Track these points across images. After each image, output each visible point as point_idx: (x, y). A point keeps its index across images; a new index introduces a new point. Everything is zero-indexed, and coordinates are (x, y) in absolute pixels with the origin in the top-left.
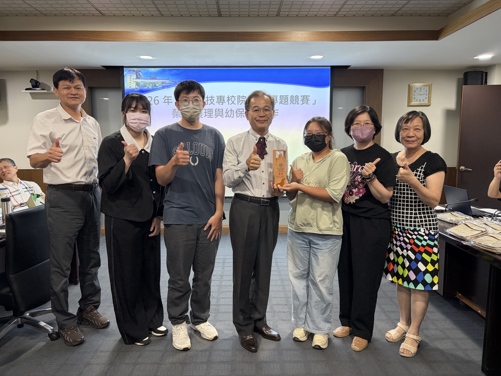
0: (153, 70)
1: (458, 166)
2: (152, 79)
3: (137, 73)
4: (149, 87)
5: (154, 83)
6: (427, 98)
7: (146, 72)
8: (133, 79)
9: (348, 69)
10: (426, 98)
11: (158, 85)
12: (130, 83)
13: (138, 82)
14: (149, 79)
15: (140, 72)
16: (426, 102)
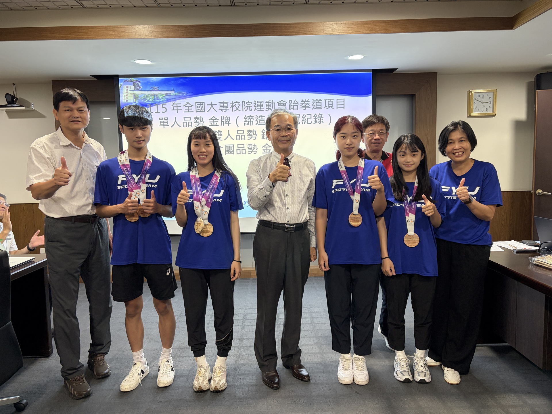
0: (155, 79)
1: (534, 190)
2: (153, 91)
3: (135, 84)
4: (150, 100)
5: (156, 95)
6: (492, 106)
7: (146, 82)
8: (131, 91)
9: (394, 73)
10: (490, 107)
11: (161, 98)
12: (127, 95)
13: (137, 95)
14: (150, 91)
15: (138, 82)
16: (490, 111)
